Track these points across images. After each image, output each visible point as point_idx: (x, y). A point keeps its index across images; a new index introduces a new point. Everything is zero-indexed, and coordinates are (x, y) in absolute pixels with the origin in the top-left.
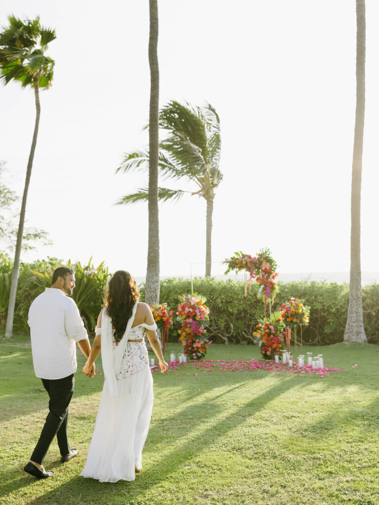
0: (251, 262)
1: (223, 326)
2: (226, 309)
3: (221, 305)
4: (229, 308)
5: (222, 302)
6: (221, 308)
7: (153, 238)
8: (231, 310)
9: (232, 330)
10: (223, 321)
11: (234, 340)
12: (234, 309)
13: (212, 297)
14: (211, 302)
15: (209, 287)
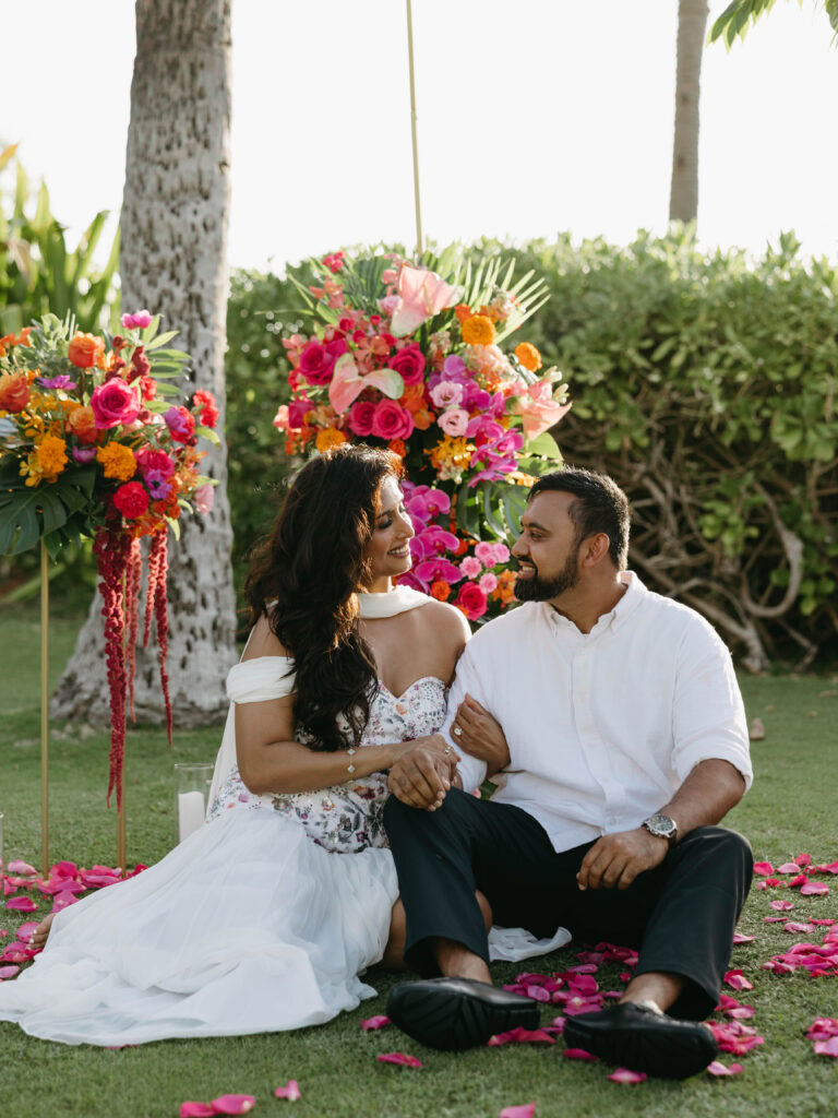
1: (729, 552)
2: (756, 435)
3: (719, 407)
4: (777, 429)
5: (729, 389)
6: (722, 428)
8: (789, 443)
9: (795, 577)
10: (734, 519)
11: (805, 642)
12: (812, 437)
13: (659, 354)
14: (656, 387)
15: (645, 288)
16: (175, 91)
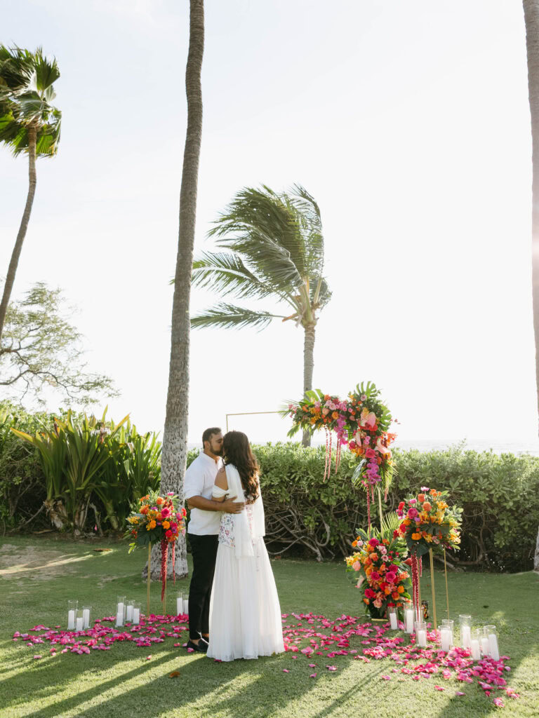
0: (338, 410)
1: (311, 529)
2: (317, 498)
3: (307, 491)
4: (322, 497)
5: (310, 486)
6: (308, 496)
7: (176, 371)
8: (325, 501)
9: (328, 536)
10: (312, 520)
11: (332, 553)
12: (330, 499)
13: (292, 477)
14: (292, 485)
15: (288, 460)
16: (175, 426)
